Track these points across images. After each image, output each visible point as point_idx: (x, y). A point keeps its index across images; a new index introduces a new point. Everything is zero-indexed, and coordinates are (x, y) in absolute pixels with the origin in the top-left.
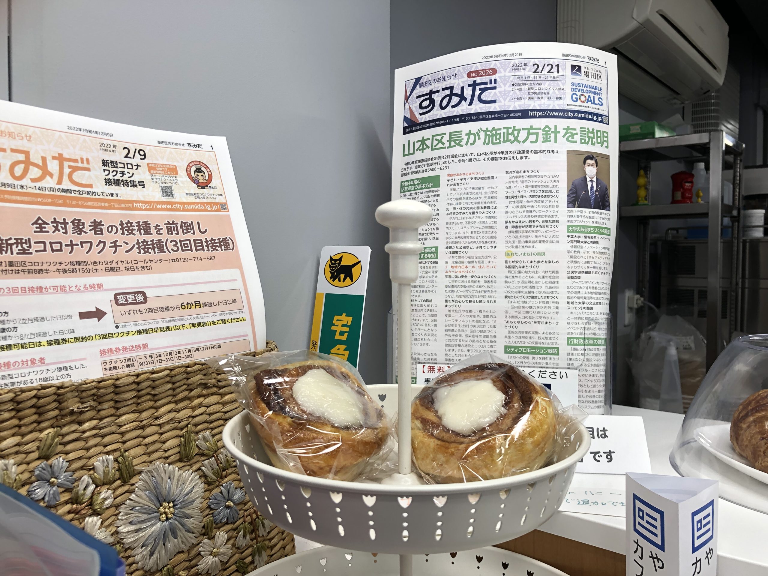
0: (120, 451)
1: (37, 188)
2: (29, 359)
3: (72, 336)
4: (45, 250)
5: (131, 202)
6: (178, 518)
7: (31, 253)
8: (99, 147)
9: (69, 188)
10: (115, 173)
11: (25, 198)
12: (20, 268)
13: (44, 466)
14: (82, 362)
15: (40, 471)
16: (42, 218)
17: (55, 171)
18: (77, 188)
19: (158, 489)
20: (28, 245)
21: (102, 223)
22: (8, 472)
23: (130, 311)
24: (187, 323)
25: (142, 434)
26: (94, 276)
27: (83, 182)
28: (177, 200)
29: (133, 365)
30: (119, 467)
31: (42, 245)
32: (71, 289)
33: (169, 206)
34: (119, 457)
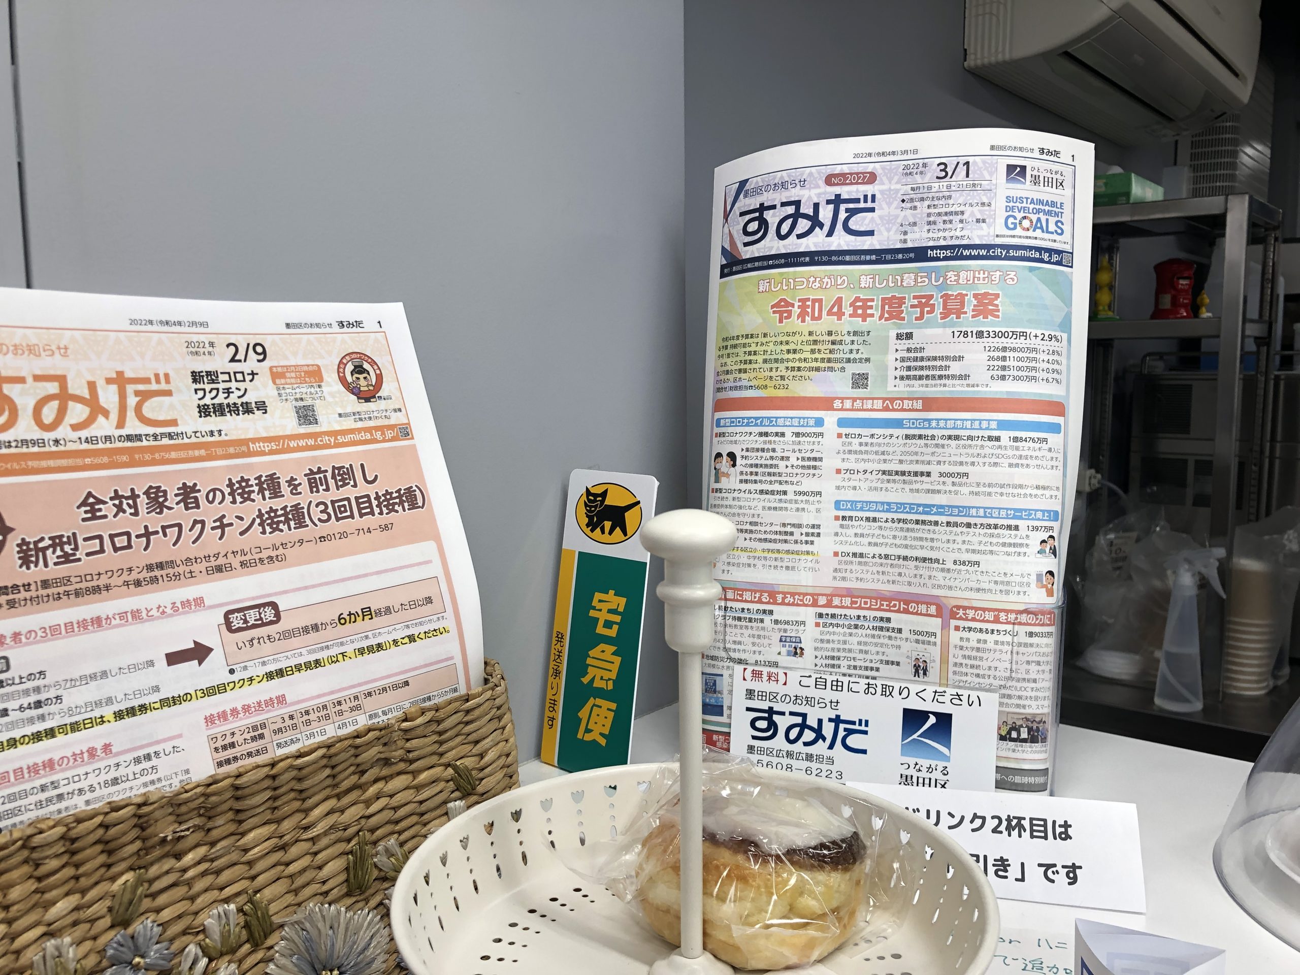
0: (247, 893)
1: (83, 440)
2: (85, 750)
3: (156, 697)
4: (102, 551)
5: (245, 442)
7: (79, 560)
8: (185, 350)
9: (137, 433)
10: (214, 393)
11: (63, 462)
12: (61, 590)
13: (121, 940)
14: (175, 742)
15: (115, 949)
16: (94, 493)
17: (112, 406)
18: (151, 430)
19: (313, 950)
20: (73, 546)
21: (197, 488)
22: (62, 960)
23: (252, 640)
24: (349, 649)
25: (283, 860)
26: (188, 585)
27: (161, 418)
28: (324, 429)
29: (261, 736)
30: (246, 922)
31: (97, 541)
32: (150, 614)
33: (311, 442)
34: (245, 904)
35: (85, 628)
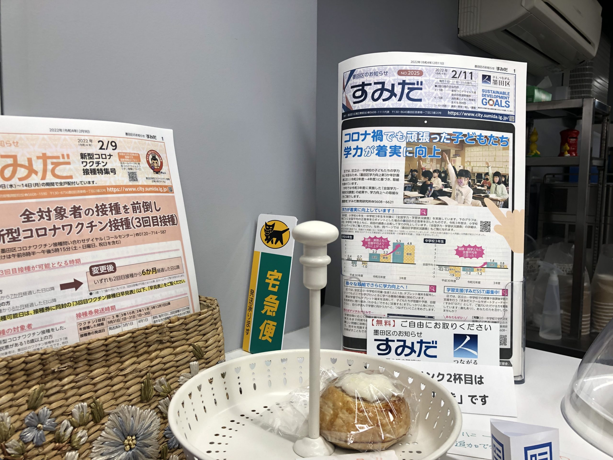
0: (92, 398)
1: (24, 185)
2: (19, 326)
3: (54, 304)
4: (32, 236)
5: (105, 187)
6: (139, 448)
7: (20, 240)
8: (78, 143)
9: (52, 182)
10: (91, 163)
11: (14, 195)
12: (11, 254)
13: (32, 415)
14: (62, 325)
15: (29, 419)
16: (29, 210)
17: (39, 169)
18: (59, 181)
19: (123, 426)
20: (17, 234)
21: (81, 208)
22: (4, 423)
23: (102, 280)
24: (146, 286)
25: (110, 384)
26: (74, 253)
27: (64, 175)
28: (140, 184)
29: (102, 324)
30: (92, 411)
31: (30, 232)
32: (54, 266)
33: (134, 189)
34: (91, 403)
35: (22, 271)
